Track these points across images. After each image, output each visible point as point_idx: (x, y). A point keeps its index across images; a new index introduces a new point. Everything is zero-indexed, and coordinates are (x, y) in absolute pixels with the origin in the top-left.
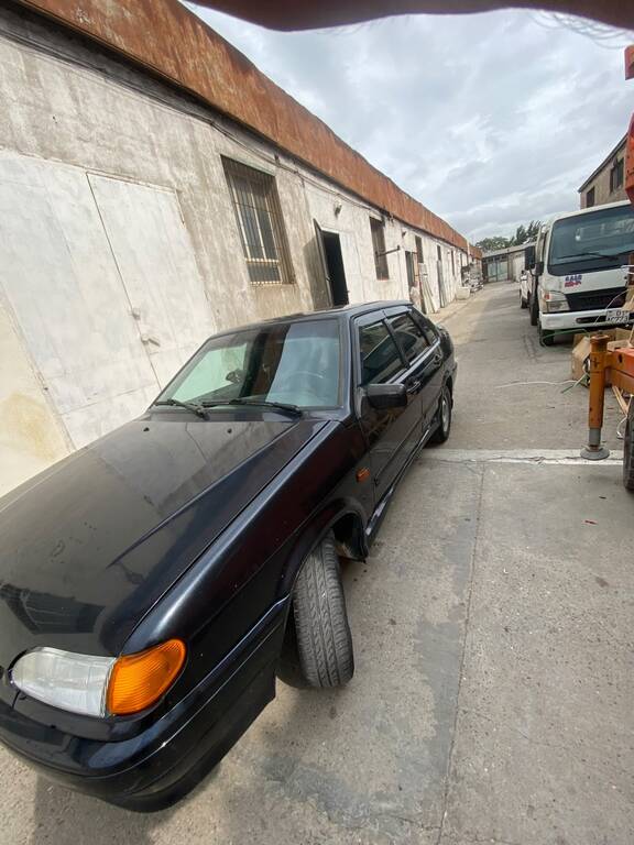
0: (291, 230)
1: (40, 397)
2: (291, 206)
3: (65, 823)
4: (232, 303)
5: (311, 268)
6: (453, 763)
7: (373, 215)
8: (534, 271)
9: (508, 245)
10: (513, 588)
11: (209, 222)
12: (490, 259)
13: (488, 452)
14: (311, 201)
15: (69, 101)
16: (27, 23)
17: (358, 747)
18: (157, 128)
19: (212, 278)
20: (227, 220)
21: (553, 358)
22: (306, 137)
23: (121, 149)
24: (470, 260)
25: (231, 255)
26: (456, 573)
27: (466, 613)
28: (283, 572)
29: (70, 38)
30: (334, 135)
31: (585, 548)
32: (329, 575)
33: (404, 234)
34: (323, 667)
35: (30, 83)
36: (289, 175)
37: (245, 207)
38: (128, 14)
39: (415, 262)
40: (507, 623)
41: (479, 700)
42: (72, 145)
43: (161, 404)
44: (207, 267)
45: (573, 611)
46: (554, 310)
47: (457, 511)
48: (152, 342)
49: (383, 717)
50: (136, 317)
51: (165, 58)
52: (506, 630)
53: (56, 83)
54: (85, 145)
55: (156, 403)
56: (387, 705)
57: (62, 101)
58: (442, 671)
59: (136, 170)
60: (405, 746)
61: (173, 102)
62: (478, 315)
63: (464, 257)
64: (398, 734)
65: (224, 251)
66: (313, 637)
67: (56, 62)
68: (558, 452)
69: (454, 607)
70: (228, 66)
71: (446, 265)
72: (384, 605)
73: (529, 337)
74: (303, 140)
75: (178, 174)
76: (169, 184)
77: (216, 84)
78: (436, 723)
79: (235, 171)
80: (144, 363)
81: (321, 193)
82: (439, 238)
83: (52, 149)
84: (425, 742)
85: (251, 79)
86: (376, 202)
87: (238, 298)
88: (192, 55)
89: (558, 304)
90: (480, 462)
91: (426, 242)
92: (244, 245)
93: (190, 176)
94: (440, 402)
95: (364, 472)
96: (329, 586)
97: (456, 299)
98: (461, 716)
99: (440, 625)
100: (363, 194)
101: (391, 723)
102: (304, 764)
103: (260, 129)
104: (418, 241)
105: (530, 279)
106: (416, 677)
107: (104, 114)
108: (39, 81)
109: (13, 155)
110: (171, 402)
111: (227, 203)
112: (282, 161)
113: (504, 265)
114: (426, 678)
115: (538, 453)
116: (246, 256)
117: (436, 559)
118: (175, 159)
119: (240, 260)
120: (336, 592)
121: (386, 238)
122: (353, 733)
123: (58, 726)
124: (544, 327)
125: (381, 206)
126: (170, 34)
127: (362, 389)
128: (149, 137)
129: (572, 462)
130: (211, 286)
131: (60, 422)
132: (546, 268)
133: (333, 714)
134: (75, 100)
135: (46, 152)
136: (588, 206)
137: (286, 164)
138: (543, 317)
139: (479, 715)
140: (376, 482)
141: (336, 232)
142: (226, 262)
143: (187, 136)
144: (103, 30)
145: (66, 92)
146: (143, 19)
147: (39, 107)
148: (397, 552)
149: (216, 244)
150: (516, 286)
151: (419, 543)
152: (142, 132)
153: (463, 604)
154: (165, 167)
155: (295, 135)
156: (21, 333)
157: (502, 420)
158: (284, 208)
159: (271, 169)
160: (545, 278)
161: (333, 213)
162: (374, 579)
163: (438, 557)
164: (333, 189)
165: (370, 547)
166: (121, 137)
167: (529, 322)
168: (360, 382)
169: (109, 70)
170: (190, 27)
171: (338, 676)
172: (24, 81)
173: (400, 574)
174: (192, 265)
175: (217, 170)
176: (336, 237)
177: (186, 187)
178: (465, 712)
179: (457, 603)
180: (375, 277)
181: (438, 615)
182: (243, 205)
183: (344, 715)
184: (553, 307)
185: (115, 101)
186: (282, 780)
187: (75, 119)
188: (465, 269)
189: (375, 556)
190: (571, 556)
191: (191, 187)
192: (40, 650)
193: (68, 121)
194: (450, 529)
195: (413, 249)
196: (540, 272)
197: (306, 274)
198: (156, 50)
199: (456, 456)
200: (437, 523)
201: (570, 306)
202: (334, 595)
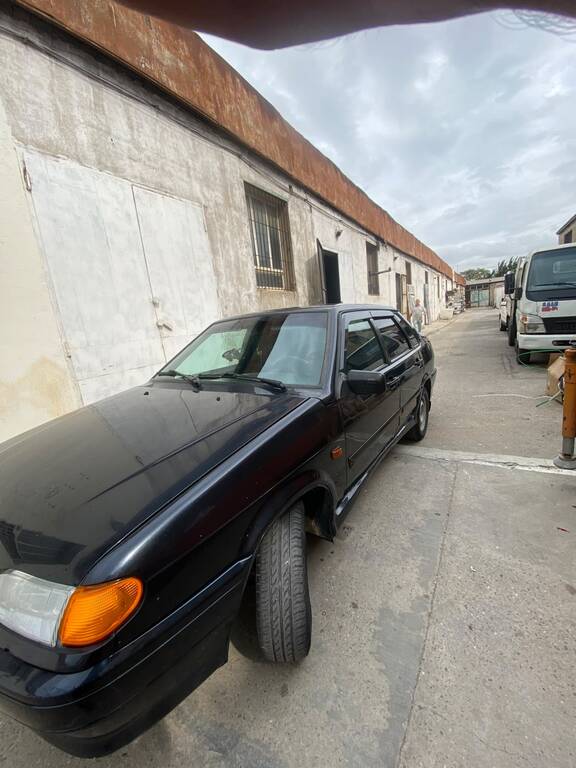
0: (297, 246)
1: (62, 362)
2: (299, 227)
3: (7, 761)
4: (239, 301)
5: (311, 280)
6: (403, 759)
7: (369, 240)
8: (513, 296)
9: (490, 276)
10: (480, 586)
11: (227, 233)
12: (473, 287)
13: (461, 453)
14: (316, 225)
15: (126, 128)
16: (100, 64)
17: (305, 730)
18: (195, 156)
19: (224, 279)
20: (243, 233)
21: (529, 376)
22: (316, 173)
23: (163, 169)
24: (455, 286)
25: (243, 262)
26: (422, 565)
27: (429, 606)
28: (249, 531)
29: (133, 79)
30: (341, 173)
31: (556, 555)
32: (295, 542)
33: (395, 258)
34: (279, 638)
35: (96, 111)
36: (300, 202)
37: (259, 224)
38: (181, 65)
39: (404, 283)
40: (470, 621)
41: (437, 697)
42: (124, 163)
43: (164, 374)
44: (222, 270)
45: (541, 617)
46: (530, 331)
47: (427, 505)
48: (166, 327)
49: (335, 702)
50: (155, 304)
51: (207, 102)
52: (470, 628)
53: (117, 113)
54: (134, 164)
55: (159, 374)
56: (340, 690)
57: (120, 126)
58: (400, 662)
59: (173, 188)
60: (354, 735)
61: (210, 137)
62: (460, 333)
63: (449, 282)
64: (349, 722)
65: (237, 258)
66: (272, 604)
67: (119, 97)
68: (532, 460)
69: (418, 598)
70: (258, 113)
71: (432, 288)
72: (347, 587)
73: (507, 356)
74: (315, 176)
75: (206, 193)
76: (198, 200)
77: (247, 126)
78: (389, 715)
79: (254, 195)
80: (156, 344)
81: (325, 218)
82: (427, 265)
83: (106, 163)
84: (375, 733)
85: (276, 125)
86: (372, 230)
87: (244, 298)
88: (230, 102)
89: (535, 327)
90: (454, 461)
91: (415, 267)
92: (255, 255)
93: (217, 195)
94: (418, 402)
95: (338, 450)
96: (294, 554)
97: (440, 318)
98: (416, 712)
99: (402, 615)
100: (362, 223)
101: (343, 709)
102: (249, 740)
103: (279, 164)
104: (408, 266)
105: (509, 304)
106: (373, 665)
107: (153, 141)
108: (103, 110)
109: (75, 165)
110: (173, 374)
111: (245, 220)
112: (295, 190)
113: (485, 293)
114: (384, 667)
115: (510, 459)
116: (256, 264)
117: (403, 549)
118: (206, 181)
119: (250, 267)
120: (298, 561)
121: (379, 260)
122: (302, 714)
123: (11, 650)
124: (521, 346)
125: (377, 234)
126: (213, 83)
127: (343, 374)
128: (187, 163)
129: (545, 470)
130: (223, 286)
131: (76, 386)
132: (524, 293)
133: (284, 691)
134: (131, 128)
135: (101, 166)
136: (566, 242)
137: (299, 194)
138: (521, 337)
139: (435, 713)
140: (350, 463)
141: (335, 252)
142: (238, 268)
143: (218, 164)
144: (160, 75)
145: (124, 121)
146: (193, 70)
147: (101, 129)
148: (366, 538)
149: (232, 253)
150: (496, 312)
151: (388, 532)
152: (181, 158)
153: (427, 597)
154: (197, 187)
155: (308, 171)
156: (58, 307)
157: (478, 425)
158: (293, 228)
159: (285, 196)
160: (524, 302)
161: (334, 235)
162: (340, 561)
163: (406, 546)
164: (336, 216)
165: (339, 526)
166: (164, 160)
167: (507, 344)
168: (342, 367)
169: (161, 107)
170: (230, 80)
171: (293, 650)
172: (91, 109)
173: (366, 559)
174: (208, 267)
175: (239, 193)
176: (335, 256)
177: (211, 204)
178: (420, 708)
179: (421, 594)
180: (367, 292)
181: (401, 603)
182: (258, 222)
183: (296, 694)
184: (530, 329)
185: (163, 131)
186: (223, 751)
187: (129, 142)
188: (449, 294)
189: (343, 539)
190: (541, 561)
191: (217, 204)
192: (10, 573)
193: (123, 144)
194: (420, 522)
195: (403, 271)
196: (519, 296)
197: (306, 284)
198: (201, 96)
199: (430, 454)
200: (408, 515)
201: (547, 329)
202: (297, 564)
